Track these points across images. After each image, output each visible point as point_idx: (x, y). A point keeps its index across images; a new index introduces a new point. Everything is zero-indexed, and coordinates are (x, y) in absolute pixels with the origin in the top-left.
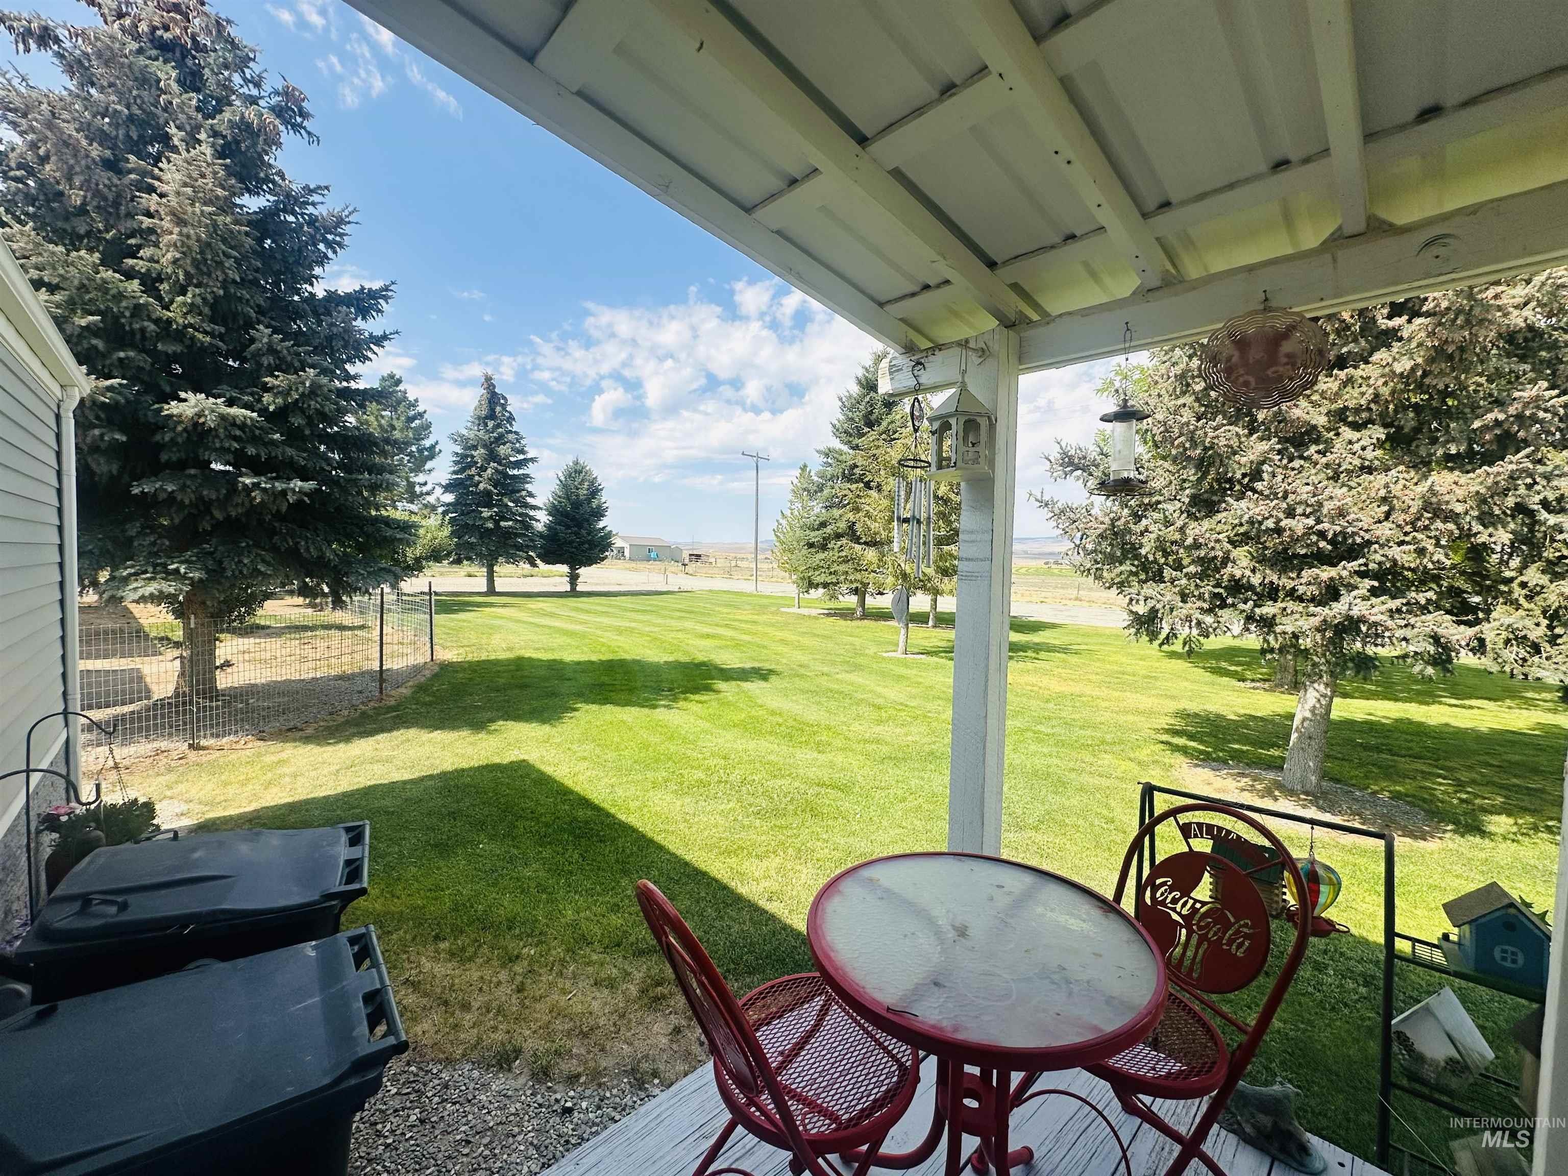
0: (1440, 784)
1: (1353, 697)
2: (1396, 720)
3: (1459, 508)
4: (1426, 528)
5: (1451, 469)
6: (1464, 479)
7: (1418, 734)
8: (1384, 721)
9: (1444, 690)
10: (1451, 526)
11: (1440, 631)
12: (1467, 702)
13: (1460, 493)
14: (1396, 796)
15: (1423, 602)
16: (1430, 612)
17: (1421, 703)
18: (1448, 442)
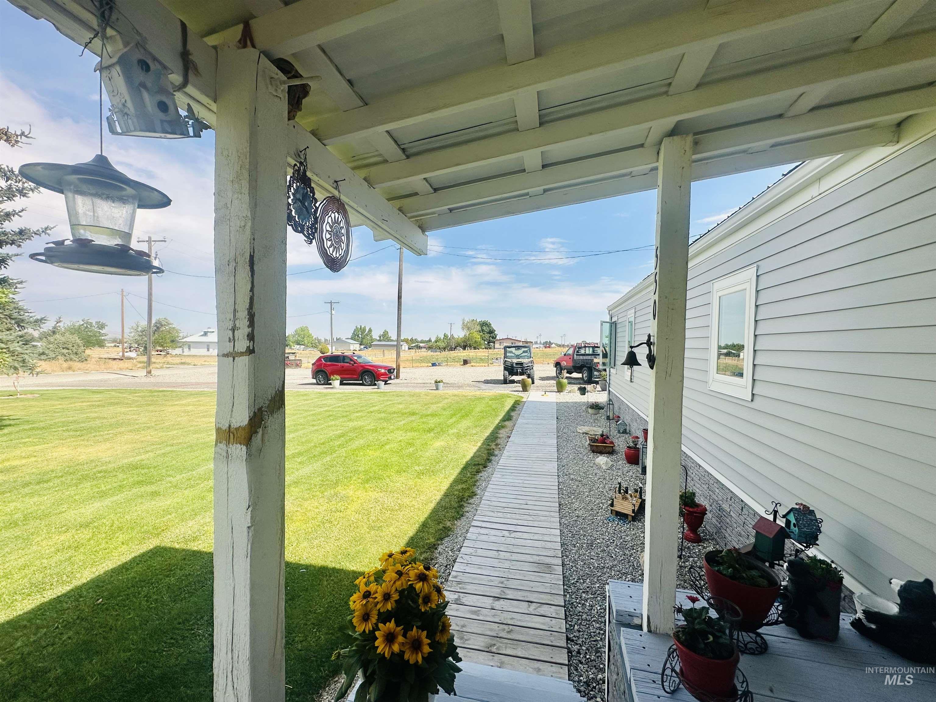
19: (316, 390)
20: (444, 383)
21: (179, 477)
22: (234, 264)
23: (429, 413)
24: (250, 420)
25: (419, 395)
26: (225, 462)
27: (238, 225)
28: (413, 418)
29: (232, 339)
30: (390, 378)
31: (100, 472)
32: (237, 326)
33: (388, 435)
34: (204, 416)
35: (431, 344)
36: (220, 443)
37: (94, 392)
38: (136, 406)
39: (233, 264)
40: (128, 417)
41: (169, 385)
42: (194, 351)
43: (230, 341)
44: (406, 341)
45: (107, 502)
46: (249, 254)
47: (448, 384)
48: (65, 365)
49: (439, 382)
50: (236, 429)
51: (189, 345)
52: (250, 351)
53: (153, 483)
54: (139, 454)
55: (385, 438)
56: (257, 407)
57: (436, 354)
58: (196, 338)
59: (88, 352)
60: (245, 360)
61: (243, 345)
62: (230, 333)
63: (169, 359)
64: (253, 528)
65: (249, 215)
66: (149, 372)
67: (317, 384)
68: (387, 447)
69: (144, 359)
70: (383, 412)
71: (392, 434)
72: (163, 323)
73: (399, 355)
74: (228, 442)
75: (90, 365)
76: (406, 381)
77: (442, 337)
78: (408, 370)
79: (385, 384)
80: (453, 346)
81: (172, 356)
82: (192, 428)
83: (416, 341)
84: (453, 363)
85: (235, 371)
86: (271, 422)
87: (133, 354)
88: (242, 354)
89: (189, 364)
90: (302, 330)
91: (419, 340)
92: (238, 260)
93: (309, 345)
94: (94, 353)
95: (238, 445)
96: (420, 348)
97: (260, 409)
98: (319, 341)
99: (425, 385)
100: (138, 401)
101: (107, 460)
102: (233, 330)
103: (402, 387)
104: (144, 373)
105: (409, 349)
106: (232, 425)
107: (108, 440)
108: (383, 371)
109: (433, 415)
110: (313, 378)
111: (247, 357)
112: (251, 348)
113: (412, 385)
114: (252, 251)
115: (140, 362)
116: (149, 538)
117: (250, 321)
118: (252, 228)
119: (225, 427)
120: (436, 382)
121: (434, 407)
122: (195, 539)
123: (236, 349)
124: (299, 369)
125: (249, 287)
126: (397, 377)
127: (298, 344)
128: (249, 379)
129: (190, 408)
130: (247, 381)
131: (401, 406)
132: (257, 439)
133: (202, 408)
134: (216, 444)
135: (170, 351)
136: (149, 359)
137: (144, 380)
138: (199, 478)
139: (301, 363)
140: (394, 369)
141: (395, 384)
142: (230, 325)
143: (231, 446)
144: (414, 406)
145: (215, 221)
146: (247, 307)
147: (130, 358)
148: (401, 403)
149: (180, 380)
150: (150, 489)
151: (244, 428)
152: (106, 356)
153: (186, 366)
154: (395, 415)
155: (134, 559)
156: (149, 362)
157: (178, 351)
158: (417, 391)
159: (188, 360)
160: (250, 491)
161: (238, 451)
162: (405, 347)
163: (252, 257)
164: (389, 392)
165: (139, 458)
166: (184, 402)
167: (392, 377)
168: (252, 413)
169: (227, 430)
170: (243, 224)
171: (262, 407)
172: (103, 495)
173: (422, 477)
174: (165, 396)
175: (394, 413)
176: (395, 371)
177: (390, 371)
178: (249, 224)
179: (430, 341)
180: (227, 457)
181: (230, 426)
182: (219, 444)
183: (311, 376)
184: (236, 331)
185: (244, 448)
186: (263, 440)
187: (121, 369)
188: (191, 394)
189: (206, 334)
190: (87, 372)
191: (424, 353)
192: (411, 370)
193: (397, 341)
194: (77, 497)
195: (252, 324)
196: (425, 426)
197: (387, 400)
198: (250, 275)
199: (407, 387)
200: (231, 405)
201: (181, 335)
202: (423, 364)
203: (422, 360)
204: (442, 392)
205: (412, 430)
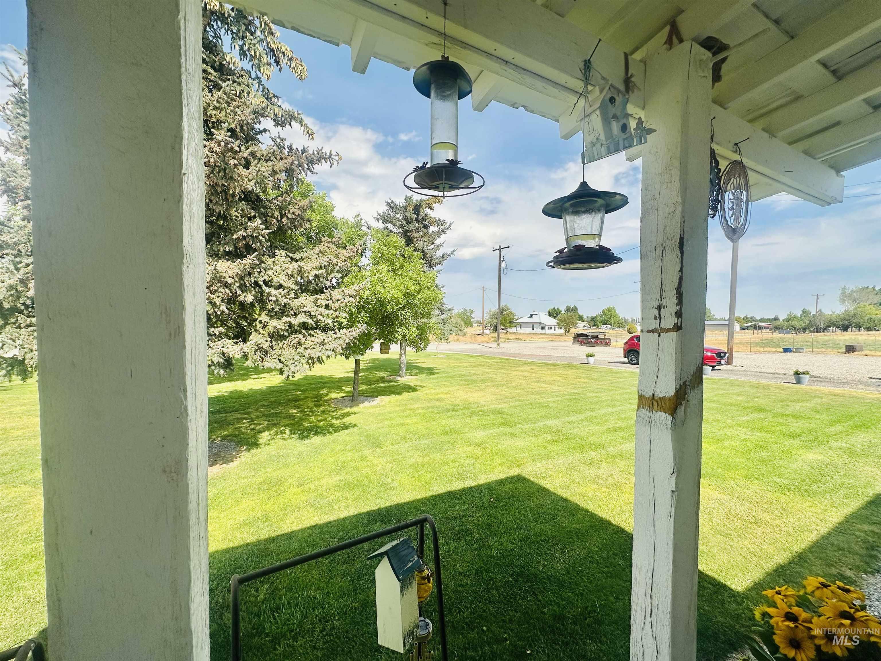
0: (244, 423)
1: (213, 384)
2: (231, 392)
3: (230, 281)
4: (216, 291)
5: (228, 260)
6: (233, 265)
7: (239, 398)
8: (225, 394)
9: (252, 371)
10: (227, 291)
11: (225, 350)
12: (260, 376)
13: (230, 273)
14: (224, 438)
15: (217, 334)
16: (222, 339)
17: (243, 380)
18: (225, 244)
19: (628, 369)
20: (811, 376)
21: (526, 426)
22: (662, 249)
23: (787, 413)
24: (677, 392)
25: (767, 388)
26: (648, 427)
27: (667, 212)
28: (762, 415)
29: (658, 316)
30: (720, 363)
31: (481, 411)
32: (664, 304)
33: (726, 430)
34: (536, 382)
35: (777, 323)
36: (643, 408)
37: (472, 356)
38: (494, 369)
39: (660, 249)
40: (491, 376)
41: (510, 355)
42: (524, 330)
43: (655, 318)
44: (738, 320)
45: (489, 432)
46: (679, 236)
47: (817, 377)
48: (456, 338)
49: (803, 374)
50: (660, 398)
51: (521, 325)
52: (678, 328)
53: (511, 427)
54: (500, 403)
55: (721, 432)
56: (682, 381)
57: (790, 336)
58: (525, 319)
59: (466, 330)
60: (673, 335)
61: (670, 321)
62: (656, 312)
63: (509, 335)
64: (676, 493)
65: (680, 200)
66: (498, 345)
67: (630, 363)
68: (727, 444)
69: (495, 335)
70: (714, 401)
71: (731, 430)
72: (505, 308)
73: (733, 337)
74: (651, 409)
75: (468, 338)
76: (742, 369)
77: (799, 314)
78: (743, 355)
79: (713, 370)
80: (822, 326)
81: (510, 334)
82: (530, 390)
83: (752, 319)
84: (823, 350)
85: (660, 346)
86: (692, 396)
87: (487, 332)
88: (668, 330)
89: (521, 340)
90: (609, 310)
91: (758, 318)
92: (667, 244)
93: (616, 324)
94: (469, 330)
95: (662, 413)
96: (760, 328)
97: (685, 383)
98: (626, 321)
99: (776, 376)
100: (494, 365)
101: (484, 403)
102: (659, 308)
103: (737, 375)
104: (495, 345)
105: (742, 329)
106: (656, 395)
107: (481, 390)
108: (709, 354)
109: (796, 417)
110: (625, 357)
111: (675, 333)
112: (679, 324)
113: (753, 373)
114: (682, 233)
115: (492, 337)
116: (513, 467)
117: (679, 300)
118: (683, 212)
119: (649, 394)
120: (796, 373)
121: (798, 406)
122: (543, 478)
123: (662, 326)
124: (608, 348)
125: (678, 267)
126: (729, 362)
127: (605, 324)
128: (676, 354)
129: (526, 374)
130: (674, 355)
131: (740, 398)
132: (681, 411)
133: (534, 375)
134: (638, 409)
135: (509, 329)
136: (498, 335)
137: (496, 350)
138: (541, 431)
139: (610, 342)
140: (725, 353)
141: (726, 370)
142: (657, 304)
143: (654, 412)
144: (761, 400)
145: (642, 214)
146: (676, 286)
147: (487, 334)
148: (740, 395)
149: (517, 352)
150: (508, 430)
151: (669, 399)
152: (474, 333)
153: (519, 341)
154: (733, 408)
155: (507, 478)
156: (498, 338)
157: (514, 330)
158: (764, 382)
159: (520, 337)
160: (675, 458)
161: (662, 418)
162: (737, 327)
163: (681, 239)
164: (720, 380)
165: (500, 406)
166: (521, 369)
167: (723, 362)
168: (679, 385)
169: (651, 397)
170: (672, 210)
171: (686, 381)
172: (484, 427)
173: (788, 494)
174: (509, 363)
175: (731, 404)
176: (727, 355)
177: (720, 355)
178: (680, 208)
179: (776, 319)
180: (650, 422)
181: (653, 395)
182: (641, 409)
183: (623, 355)
184: (662, 310)
185: (669, 417)
186: (685, 412)
187: (482, 342)
188: (525, 364)
189: (532, 316)
190: (465, 342)
191: (766, 334)
192: (749, 356)
193: (729, 320)
194: (472, 425)
195: (680, 302)
196: (783, 429)
197: (718, 389)
198: (679, 257)
199: (745, 375)
200: (656, 376)
201: (516, 317)
202: (768, 349)
203: (765, 344)
204: (808, 387)
205: (761, 429)
